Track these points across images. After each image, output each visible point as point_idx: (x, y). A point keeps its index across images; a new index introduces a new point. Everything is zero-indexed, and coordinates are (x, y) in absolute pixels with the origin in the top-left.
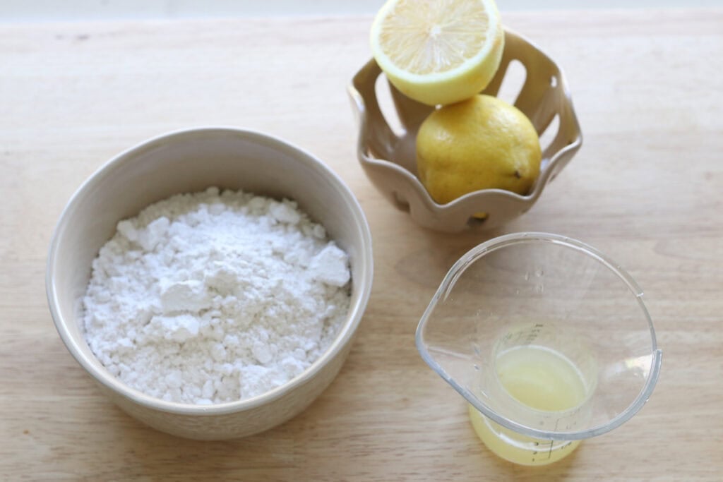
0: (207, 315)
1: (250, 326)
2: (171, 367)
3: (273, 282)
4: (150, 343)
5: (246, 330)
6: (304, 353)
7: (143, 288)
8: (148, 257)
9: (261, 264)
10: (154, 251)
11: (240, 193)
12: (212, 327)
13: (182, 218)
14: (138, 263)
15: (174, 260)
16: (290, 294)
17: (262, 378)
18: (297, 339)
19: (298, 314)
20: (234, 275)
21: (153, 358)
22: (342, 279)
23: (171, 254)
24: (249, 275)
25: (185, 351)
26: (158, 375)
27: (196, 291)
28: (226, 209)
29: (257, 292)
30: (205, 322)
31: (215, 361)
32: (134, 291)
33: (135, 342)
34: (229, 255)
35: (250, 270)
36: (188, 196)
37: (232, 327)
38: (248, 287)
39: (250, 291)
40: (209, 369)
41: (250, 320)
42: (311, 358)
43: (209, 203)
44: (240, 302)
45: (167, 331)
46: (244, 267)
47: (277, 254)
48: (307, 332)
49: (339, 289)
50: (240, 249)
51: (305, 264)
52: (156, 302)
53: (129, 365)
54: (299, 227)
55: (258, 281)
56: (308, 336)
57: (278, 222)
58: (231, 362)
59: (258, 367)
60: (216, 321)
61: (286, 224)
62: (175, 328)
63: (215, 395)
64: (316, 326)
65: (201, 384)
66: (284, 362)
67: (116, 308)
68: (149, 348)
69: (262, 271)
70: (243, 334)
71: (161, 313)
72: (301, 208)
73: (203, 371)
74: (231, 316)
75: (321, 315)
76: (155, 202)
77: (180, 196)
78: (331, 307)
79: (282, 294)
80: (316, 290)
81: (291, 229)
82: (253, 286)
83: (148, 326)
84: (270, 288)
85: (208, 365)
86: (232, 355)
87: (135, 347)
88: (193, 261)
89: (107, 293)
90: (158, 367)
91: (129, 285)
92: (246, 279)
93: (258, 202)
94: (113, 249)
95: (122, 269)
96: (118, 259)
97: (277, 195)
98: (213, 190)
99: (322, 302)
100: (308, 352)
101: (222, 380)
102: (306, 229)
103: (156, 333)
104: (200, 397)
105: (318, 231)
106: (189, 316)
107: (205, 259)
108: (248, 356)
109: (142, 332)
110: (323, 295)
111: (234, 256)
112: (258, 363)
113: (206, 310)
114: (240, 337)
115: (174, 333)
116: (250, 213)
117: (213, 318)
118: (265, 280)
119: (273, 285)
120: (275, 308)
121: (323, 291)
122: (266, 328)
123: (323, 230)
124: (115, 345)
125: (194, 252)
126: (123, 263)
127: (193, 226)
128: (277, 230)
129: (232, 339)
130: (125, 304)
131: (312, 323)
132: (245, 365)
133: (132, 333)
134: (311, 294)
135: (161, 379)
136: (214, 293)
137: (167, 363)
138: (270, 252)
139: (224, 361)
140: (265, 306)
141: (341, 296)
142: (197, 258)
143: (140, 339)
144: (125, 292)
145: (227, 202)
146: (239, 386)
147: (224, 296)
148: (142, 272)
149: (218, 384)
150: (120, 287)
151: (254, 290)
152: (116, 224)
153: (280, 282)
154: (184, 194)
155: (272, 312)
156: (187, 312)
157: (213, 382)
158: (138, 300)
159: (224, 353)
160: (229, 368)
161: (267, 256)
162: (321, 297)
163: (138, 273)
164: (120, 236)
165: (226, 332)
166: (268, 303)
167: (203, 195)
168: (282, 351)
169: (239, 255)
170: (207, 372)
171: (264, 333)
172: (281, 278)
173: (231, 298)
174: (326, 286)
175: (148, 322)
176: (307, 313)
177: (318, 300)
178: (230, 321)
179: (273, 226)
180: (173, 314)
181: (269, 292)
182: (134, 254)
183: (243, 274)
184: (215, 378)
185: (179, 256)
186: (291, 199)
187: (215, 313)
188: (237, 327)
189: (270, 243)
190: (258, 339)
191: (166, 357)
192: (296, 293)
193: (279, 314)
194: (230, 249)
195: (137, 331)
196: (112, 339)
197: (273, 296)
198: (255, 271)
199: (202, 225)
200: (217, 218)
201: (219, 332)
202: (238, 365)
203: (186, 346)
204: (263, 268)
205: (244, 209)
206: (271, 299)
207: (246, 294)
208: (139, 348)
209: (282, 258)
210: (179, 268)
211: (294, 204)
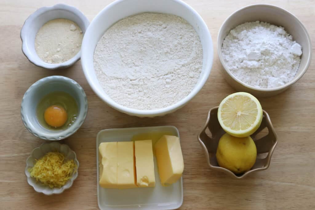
0: (260, 62)
1: (272, 65)
2: (248, 75)
3: (280, 53)
4: (242, 68)
5: (271, 66)
6: (287, 74)
7: (239, 51)
8: (240, 42)
9: (277, 47)
10: (242, 40)
11: (266, 23)
12: (261, 65)
13: (250, 30)
14: (237, 43)
15: (249, 44)
16: (285, 57)
17: (276, 81)
18: (285, 70)
19: (286, 63)
20: (270, 50)
21: (243, 72)
22: (300, 53)
23: (248, 42)
24: (274, 51)
25: (252, 71)
26: (244, 77)
27: (258, 54)
28: (264, 29)
29: (276, 56)
30: (260, 63)
31: (261, 75)
32: (236, 52)
33: (237, 67)
34: (268, 44)
35: (274, 49)
36: (250, 23)
37: (267, 65)
38: (273, 54)
39: (273, 55)
40: (259, 77)
41: (273, 63)
42: (289, 76)
43: (259, 26)
44: (270, 58)
45: (249, 65)
46: (272, 48)
47: (281, 44)
48: (288, 68)
49: (298, 56)
50: (271, 43)
51: (287, 48)
52: (245, 56)
53: (235, 74)
54: (285, 36)
55: (276, 53)
56: (288, 69)
57: (279, 34)
58: (266, 75)
59: (274, 78)
60: (262, 63)
61: (281, 35)
62: (252, 65)
63: (260, 85)
64: (291, 67)
65: (257, 81)
66: (281, 77)
67: (232, 57)
68: (241, 69)
69: (277, 50)
70: (270, 68)
71: (246, 60)
72: (285, 29)
73: (257, 78)
74: (267, 62)
75: (292, 64)
76: (240, 24)
77: (248, 23)
78: (295, 61)
79: (283, 57)
80: (291, 56)
81: (283, 36)
82: (274, 54)
83: (242, 63)
84: (279, 55)
85: (259, 75)
86: (266, 73)
87: (238, 69)
88: (256, 45)
89: (228, 52)
90: (244, 75)
91: (235, 50)
92: (273, 52)
93: (272, 27)
94: (228, 38)
95: (232, 45)
96: (230, 41)
97: (278, 25)
98: (258, 22)
99: (293, 60)
100: (288, 74)
101: (263, 80)
102: (287, 36)
103: (245, 65)
104: (256, 85)
105: (290, 37)
106: (255, 61)
107: (261, 45)
108: (270, 74)
109: (240, 65)
110: (293, 58)
111: (269, 45)
112: (273, 76)
113: (259, 60)
114: (269, 68)
115: (251, 66)
116: (270, 30)
117: (262, 62)
118: (278, 52)
119: (280, 54)
120: (280, 61)
121: (293, 56)
122: (277, 66)
123: (292, 37)
124: (232, 68)
125: (257, 42)
126: (232, 43)
127: (254, 33)
128: (279, 36)
129: (267, 69)
130: (234, 56)
131: (290, 66)
132: (270, 77)
133: (237, 65)
134: (290, 57)
135: (245, 79)
136: (263, 55)
137: (247, 74)
138: (278, 44)
139: (263, 75)
140: (277, 60)
141: (298, 58)
142: (257, 44)
143: (239, 67)
144: (234, 52)
145: (262, 26)
146: (267, 82)
147: (266, 56)
148: (239, 46)
149: (261, 81)
150: (232, 50)
151: (275, 55)
152: (230, 31)
153: (282, 53)
154: (249, 22)
155: (279, 62)
156: (254, 60)
157: (260, 81)
158: (238, 55)
159: (264, 73)
160: (265, 77)
161: (278, 45)
162: (292, 58)
163: (237, 47)
164: (230, 34)
165: (265, 66)
166: (278, 59)
167: (255, 22)
168: (280, 73)
169: (271, 44)
170: (258, 78)
171: (276, 68)
172: (282, 52)
173: (267, 57)
174: (294, 55)
175: (242, 62)
176: (289, 63)
177: (291, 59)
178: (267, 64)
179: (278, 35)
180: (250, 60)
181: (279, 56)
182: (236, 40)
183: (272, 50)
184: (260, 79)
185: (251, 43)
186: (282, 27)
187: (262, 61)
188: (268, 66)
189: (279, 41)
190: (274, 69)
191: (247, 73)
192: (286, 57)
193: (281, 63)
194: (268, 42)
195: (238, 64)
196: (231, 66)
197: (280, 57)
198: (275, 49)
199: (257, 33)
200: (261, 32)
201: (263, 66)
202: (268, 76)
203: (252, 70)
204: (277, 49)
205: (269, 29)
206: (279, 58)
207: (272, 56)
208: (239, 69)
209: (282, 46)
210: (252, 46)
211: (283, 28)
